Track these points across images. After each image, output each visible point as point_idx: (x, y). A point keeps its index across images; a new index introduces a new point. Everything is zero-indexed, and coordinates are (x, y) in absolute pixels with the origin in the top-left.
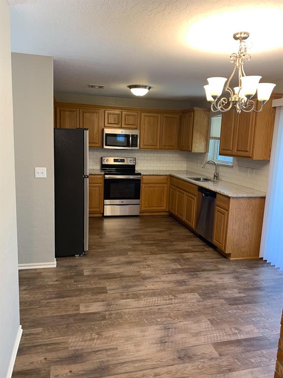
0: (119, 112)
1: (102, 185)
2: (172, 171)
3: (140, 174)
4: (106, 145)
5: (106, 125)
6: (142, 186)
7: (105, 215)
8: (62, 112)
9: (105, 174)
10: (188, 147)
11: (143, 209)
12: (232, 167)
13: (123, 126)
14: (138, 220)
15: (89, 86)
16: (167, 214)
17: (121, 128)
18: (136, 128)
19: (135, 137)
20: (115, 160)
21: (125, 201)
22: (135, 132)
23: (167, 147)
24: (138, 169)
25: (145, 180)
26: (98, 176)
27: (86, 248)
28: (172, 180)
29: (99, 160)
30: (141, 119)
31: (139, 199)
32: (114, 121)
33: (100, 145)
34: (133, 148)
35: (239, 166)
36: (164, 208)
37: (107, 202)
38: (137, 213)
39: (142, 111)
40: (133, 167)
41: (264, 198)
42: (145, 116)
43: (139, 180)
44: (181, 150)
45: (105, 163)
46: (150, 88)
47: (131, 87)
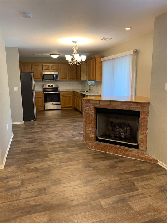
0: (48, 65)
1: (43, 96)
2: (75, 89)
3: (60, 91)
4: (44, 79)
5: (43, 70)
6: (61, 96)
7: (45, 109)
8: (24, 66)
9: (44, 92)
10: (79, 78)
11: (62, 106)
12: (94, 85)
13: (51, 71)
14: (60, 111)
15: (34, 55)
16: (73, 108)
17: (50, 71)
18: (57, 71)
19: (56, 75)
20: (49, 86)
21: (54, 103)
22: (57, 73)
23: (71, 79)
24: (59, 89)
25: (62, 93)
26: (41, 93)
27: (36, 117)
28: (74, 93)
29: (42, 86)
30: (59, 67)
31: (60, 102)
32: (47, 68)
33: (41, 79)
34: (56, 80)
36: (71, 106)
37: (46, 103)
38: (60, 108)
39: (59, 63)
40: (57, 88)
42: (61, 66)
43: (60, 94)
44: (78, 80)
45: (44, 87)
46: (59, 55)
47: (51, 54)
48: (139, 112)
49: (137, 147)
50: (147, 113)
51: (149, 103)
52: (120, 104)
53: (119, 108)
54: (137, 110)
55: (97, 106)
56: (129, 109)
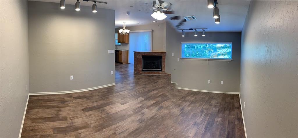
35: (122, 45)
41: (128, 51)
48: (162, 56)
49: (161, 71)
50: (165, 56)
51: (165, 52)
52: (154, 53)
53: (154, 55)
54: (161, 55)
55: (143, 55)
56: (158, 55)
